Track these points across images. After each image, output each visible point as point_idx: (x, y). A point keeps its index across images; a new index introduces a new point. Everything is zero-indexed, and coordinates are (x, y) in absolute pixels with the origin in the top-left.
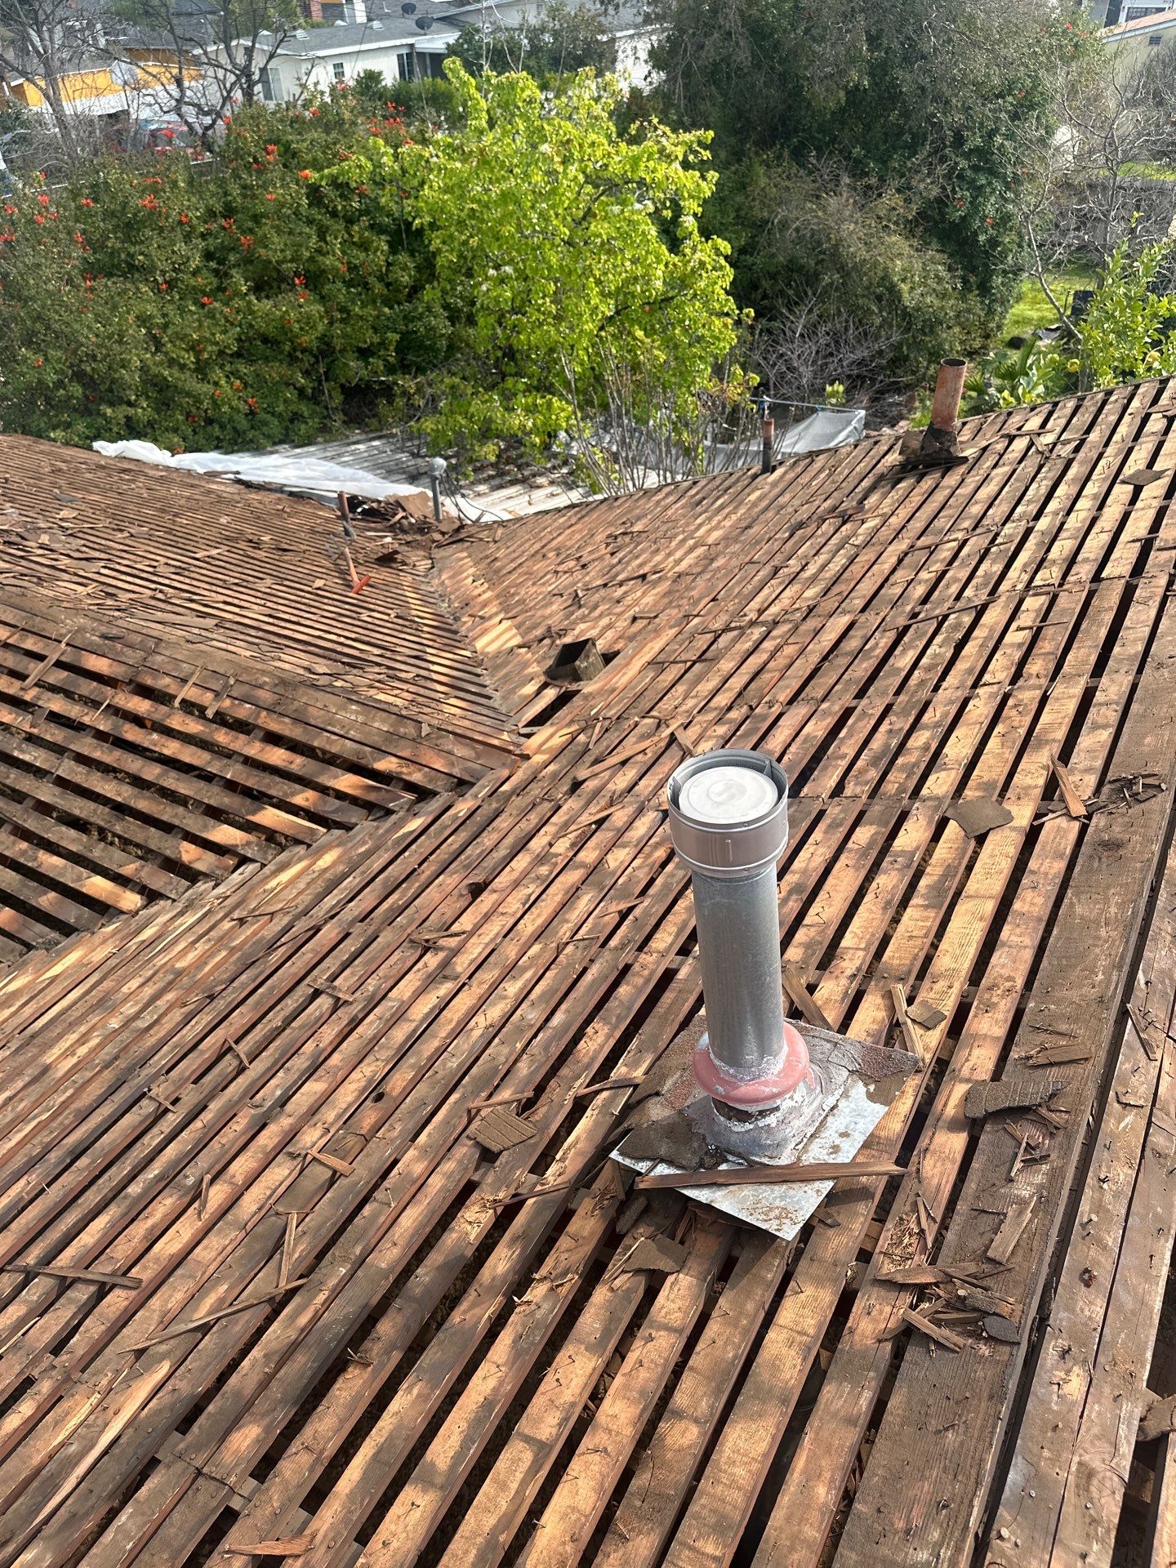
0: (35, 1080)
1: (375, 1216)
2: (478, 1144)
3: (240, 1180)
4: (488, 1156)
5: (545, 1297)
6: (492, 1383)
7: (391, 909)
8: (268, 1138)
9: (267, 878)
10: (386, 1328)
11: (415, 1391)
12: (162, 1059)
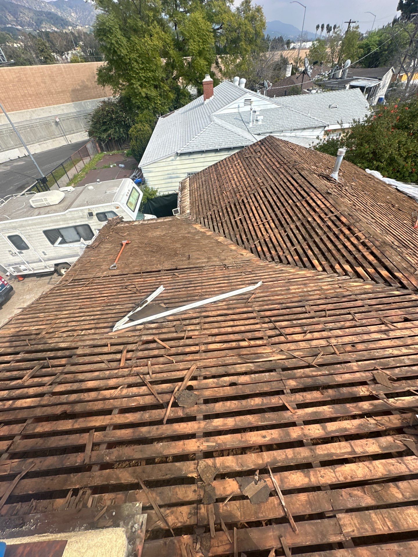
0: (287, 290)
1: (339, 368)
2: (373, 376)
3: (315, 337)
4: (374, 381)
5: (373, 424)
6: (349, 426)
7: (378, 308)
8: (325, 334)
9: (350, 282)
10: (330, 391)
11: (330, 410)
12: (311, 303)
